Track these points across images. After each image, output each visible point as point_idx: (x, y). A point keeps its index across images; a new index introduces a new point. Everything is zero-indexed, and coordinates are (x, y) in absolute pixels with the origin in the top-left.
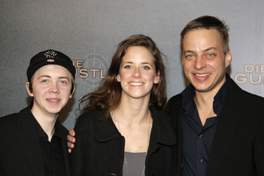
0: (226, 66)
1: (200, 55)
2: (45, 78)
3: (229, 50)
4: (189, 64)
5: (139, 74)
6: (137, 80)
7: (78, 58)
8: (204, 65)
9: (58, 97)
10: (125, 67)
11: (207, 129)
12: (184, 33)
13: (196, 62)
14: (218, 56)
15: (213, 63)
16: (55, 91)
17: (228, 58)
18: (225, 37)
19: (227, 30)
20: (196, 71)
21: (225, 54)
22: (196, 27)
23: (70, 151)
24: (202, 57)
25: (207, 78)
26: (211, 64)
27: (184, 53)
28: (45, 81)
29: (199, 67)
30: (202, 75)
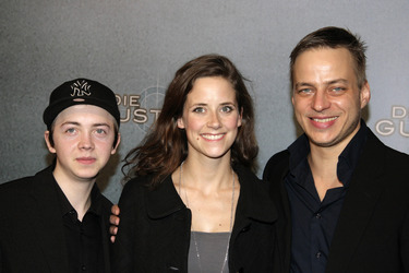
0: (362, 107)
1: (320, 89)
2: (71, 126)
3: (366, 82)
4: (304, 103)
5: (219, 121)
6: (214, 132)
7: (131, 93)
8: (327, 105)
9: (93, 155)
10: (195, 111)
11: (328, 206)
12: (295, 54)
13: (314, 100)
14: (350, 90)
15: (340, 102)
16: (87, 146)
17: (365, 94)
18: (360, 61)
19: (363, 50)
20: (314, 114)
21: (360, 87)
22: (315, 45)
23: (113, 239)
24: (325, 92)
25: (331, 124)
26: (339, 103)
27: (296, 86)
28: (71, 130)
29: (319, 107)
30: (324, 121)
